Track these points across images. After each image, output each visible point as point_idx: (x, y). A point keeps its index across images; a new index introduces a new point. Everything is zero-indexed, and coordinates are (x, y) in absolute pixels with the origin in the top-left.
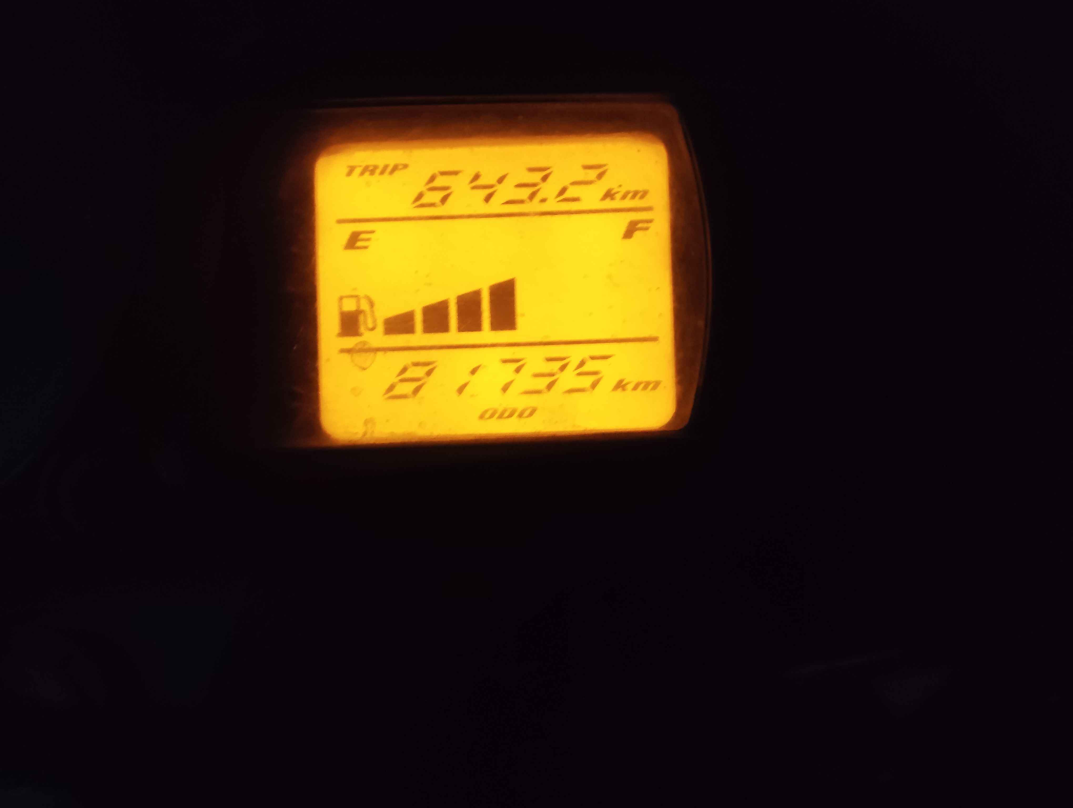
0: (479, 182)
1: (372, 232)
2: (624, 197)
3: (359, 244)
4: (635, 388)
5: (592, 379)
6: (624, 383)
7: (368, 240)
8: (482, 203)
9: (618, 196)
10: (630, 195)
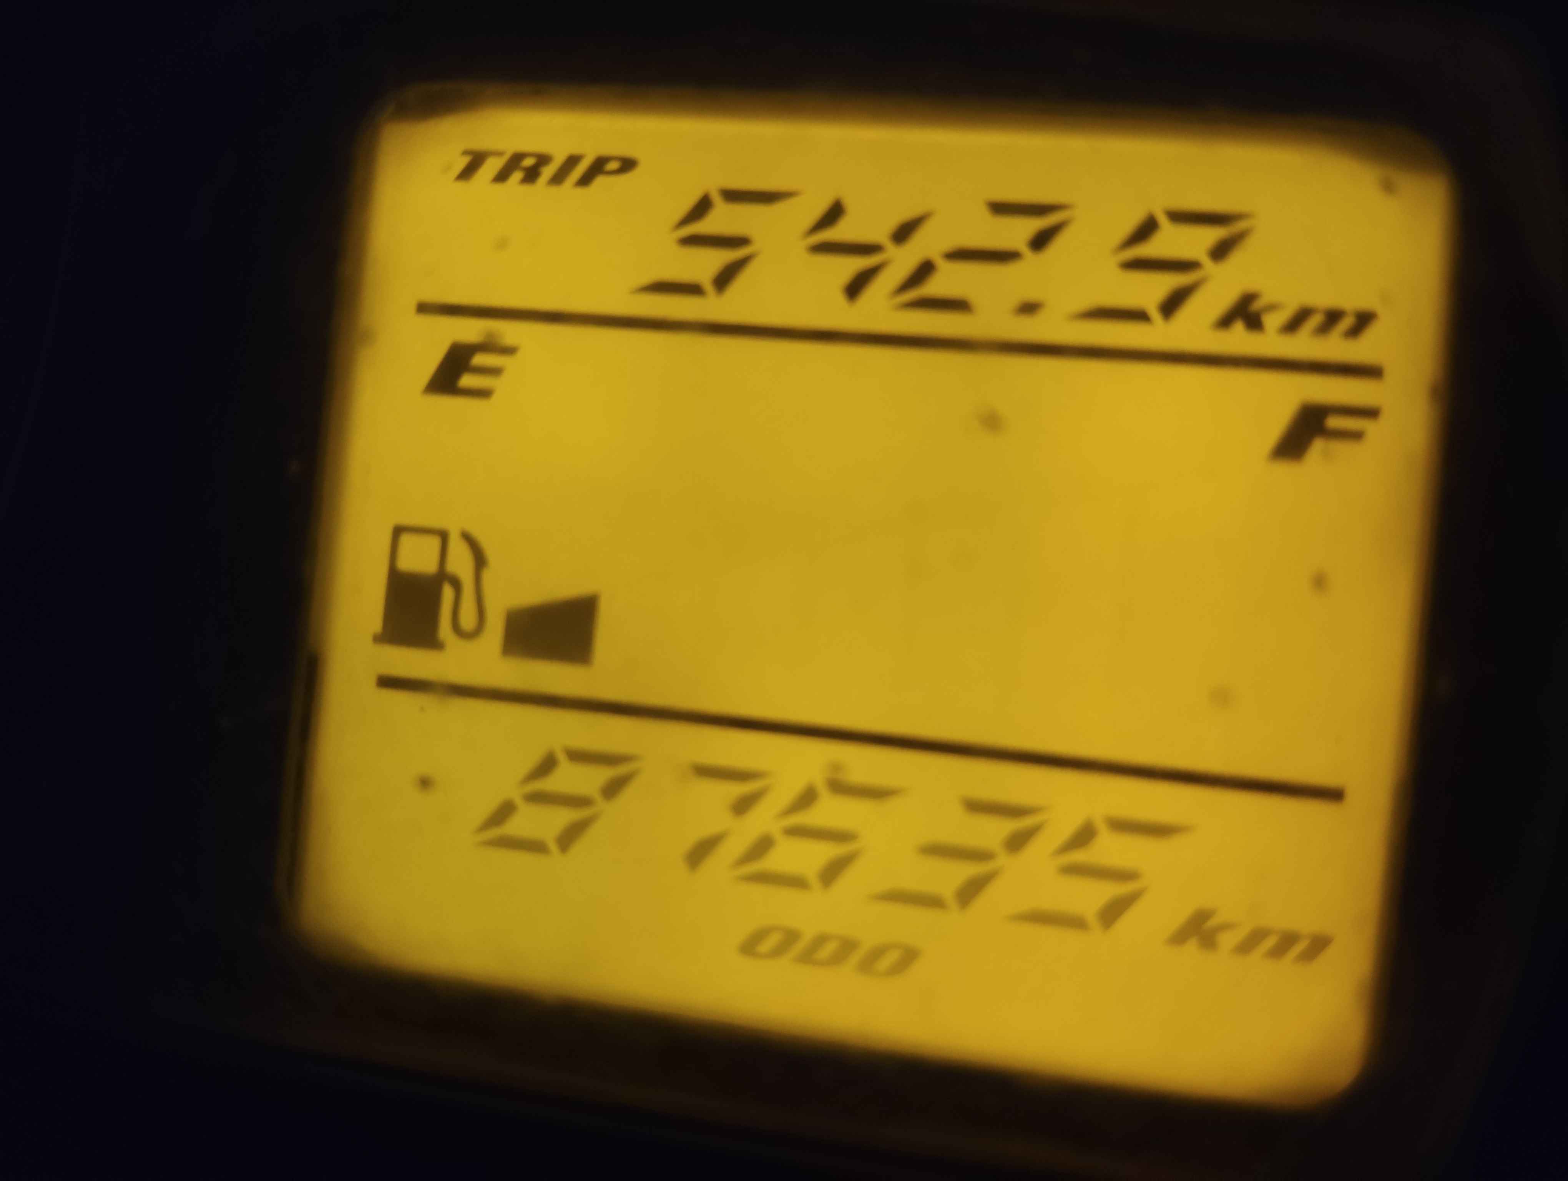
0: (837, 233)
1: (509, 351)
2: (1294, 325)
3: (467, 381)
4: (1246, 947)
5: (1107, 891)
6: (1212, 923)
7: (495, 372)
8: (840, 298)
9: (1273, 321)
10: (1315, 321)
